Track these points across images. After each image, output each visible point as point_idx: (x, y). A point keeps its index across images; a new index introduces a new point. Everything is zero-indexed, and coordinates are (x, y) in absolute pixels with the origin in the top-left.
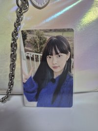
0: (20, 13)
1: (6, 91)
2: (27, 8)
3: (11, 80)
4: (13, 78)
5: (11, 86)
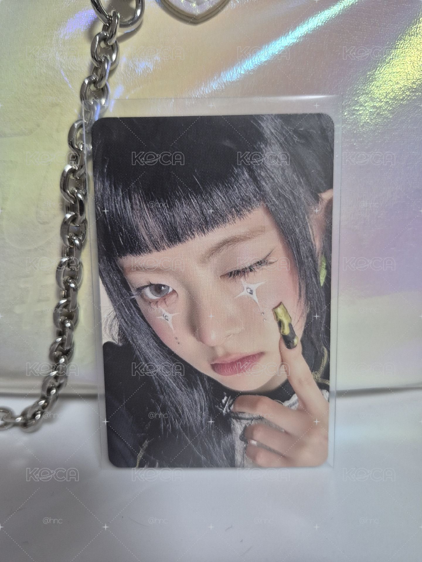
0: (104, 39)
1: (39, 383)
2: (135, 20)
3: (60, 334)
4: (68, 325)
5: (62, 360)
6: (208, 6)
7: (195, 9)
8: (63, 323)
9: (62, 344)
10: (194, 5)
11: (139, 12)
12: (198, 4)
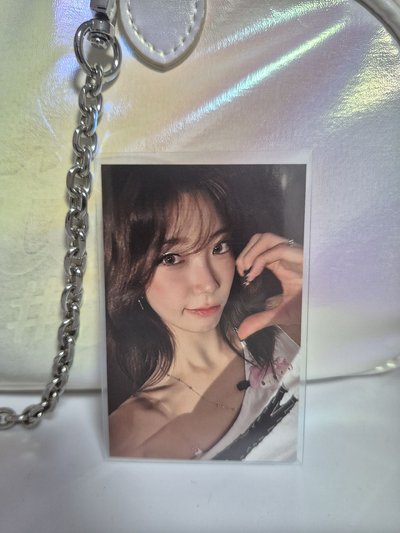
0: (90, 91)
2: (114, 70)
3: (62, 348)
4: (70, 340)
5: (64, 369)
6: (173, 55)
7: (162, 58)
8: (66, 339)
9: (64, 357)
10: (162, 54)
11: (116, 63)
12: (165, 54)
